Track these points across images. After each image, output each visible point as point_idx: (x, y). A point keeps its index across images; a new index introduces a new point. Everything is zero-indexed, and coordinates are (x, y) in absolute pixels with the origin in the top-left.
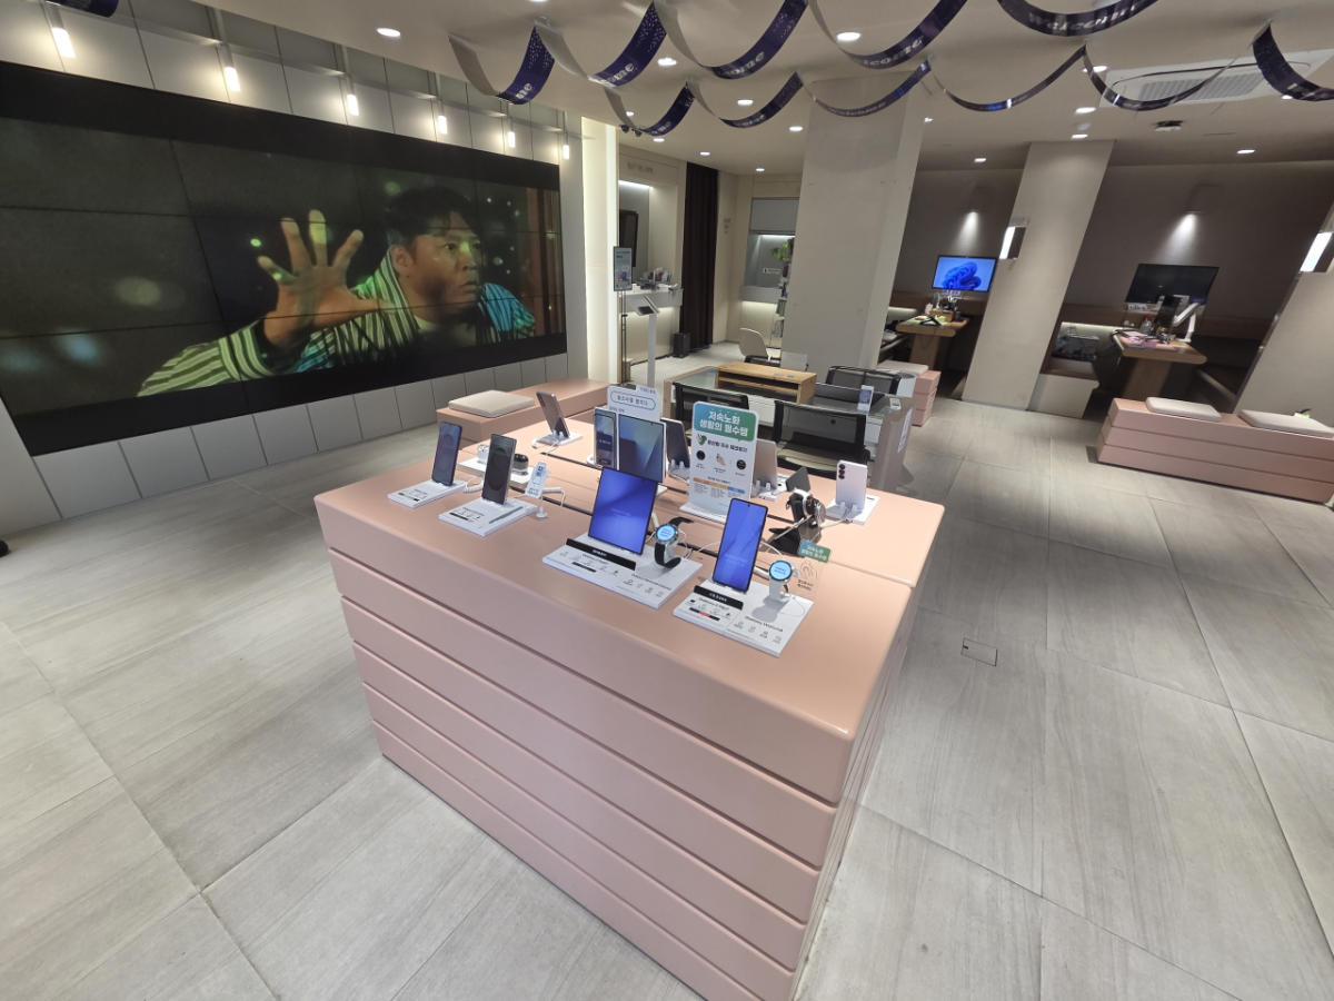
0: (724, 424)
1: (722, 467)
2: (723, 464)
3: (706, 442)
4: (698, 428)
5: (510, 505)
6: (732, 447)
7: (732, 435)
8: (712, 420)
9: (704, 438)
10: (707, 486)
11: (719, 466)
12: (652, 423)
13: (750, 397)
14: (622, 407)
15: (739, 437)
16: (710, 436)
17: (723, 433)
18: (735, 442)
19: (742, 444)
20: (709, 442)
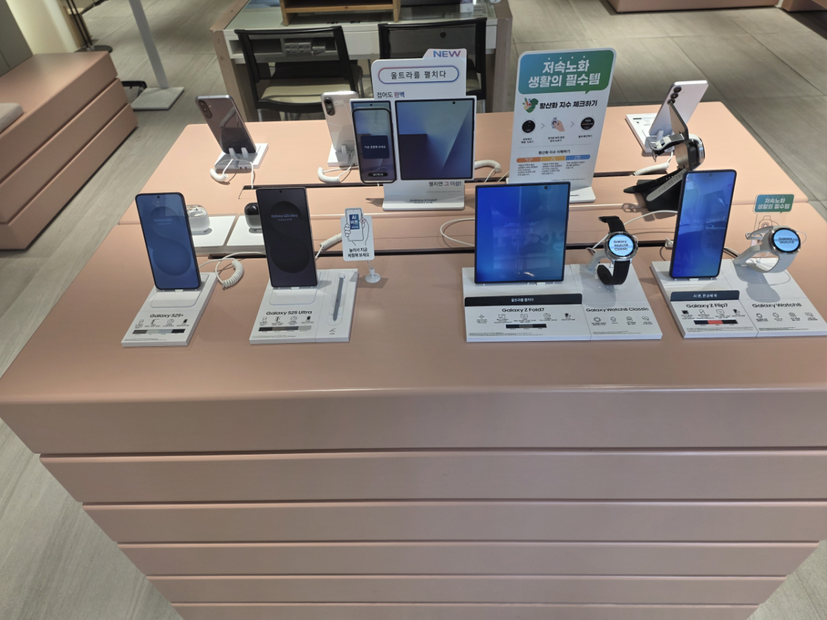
0: (565, 75)
1: (560, 134)
2: (562, 129)
3: (538, 106)
4: (525, 90)
5: (327, 283)
6: (576, 104)
7: (577, 88)
8: (547, 74)
9: (534, 102)
10: (536, 164)
11: (556, 133)
12: (454, 101)
13: (346, 27)
14: (400, 88)
15: (587, 88)
16: (543, 98)
17: (564, 88)
18: (580, 96)
19: (592, 95)
20: (542, 106)
